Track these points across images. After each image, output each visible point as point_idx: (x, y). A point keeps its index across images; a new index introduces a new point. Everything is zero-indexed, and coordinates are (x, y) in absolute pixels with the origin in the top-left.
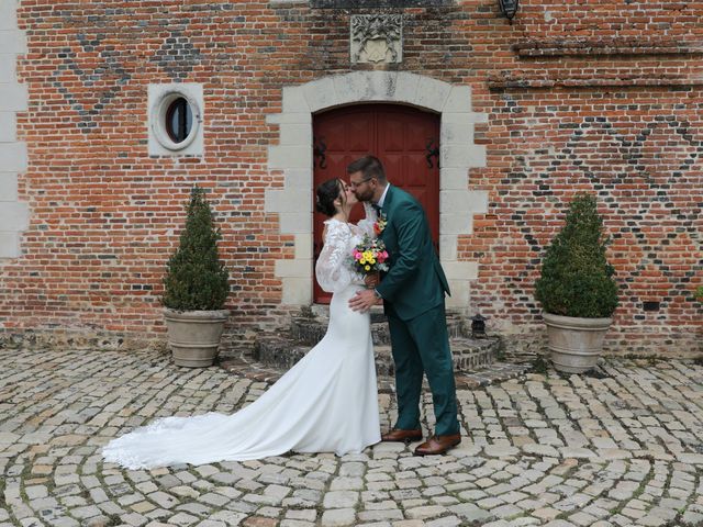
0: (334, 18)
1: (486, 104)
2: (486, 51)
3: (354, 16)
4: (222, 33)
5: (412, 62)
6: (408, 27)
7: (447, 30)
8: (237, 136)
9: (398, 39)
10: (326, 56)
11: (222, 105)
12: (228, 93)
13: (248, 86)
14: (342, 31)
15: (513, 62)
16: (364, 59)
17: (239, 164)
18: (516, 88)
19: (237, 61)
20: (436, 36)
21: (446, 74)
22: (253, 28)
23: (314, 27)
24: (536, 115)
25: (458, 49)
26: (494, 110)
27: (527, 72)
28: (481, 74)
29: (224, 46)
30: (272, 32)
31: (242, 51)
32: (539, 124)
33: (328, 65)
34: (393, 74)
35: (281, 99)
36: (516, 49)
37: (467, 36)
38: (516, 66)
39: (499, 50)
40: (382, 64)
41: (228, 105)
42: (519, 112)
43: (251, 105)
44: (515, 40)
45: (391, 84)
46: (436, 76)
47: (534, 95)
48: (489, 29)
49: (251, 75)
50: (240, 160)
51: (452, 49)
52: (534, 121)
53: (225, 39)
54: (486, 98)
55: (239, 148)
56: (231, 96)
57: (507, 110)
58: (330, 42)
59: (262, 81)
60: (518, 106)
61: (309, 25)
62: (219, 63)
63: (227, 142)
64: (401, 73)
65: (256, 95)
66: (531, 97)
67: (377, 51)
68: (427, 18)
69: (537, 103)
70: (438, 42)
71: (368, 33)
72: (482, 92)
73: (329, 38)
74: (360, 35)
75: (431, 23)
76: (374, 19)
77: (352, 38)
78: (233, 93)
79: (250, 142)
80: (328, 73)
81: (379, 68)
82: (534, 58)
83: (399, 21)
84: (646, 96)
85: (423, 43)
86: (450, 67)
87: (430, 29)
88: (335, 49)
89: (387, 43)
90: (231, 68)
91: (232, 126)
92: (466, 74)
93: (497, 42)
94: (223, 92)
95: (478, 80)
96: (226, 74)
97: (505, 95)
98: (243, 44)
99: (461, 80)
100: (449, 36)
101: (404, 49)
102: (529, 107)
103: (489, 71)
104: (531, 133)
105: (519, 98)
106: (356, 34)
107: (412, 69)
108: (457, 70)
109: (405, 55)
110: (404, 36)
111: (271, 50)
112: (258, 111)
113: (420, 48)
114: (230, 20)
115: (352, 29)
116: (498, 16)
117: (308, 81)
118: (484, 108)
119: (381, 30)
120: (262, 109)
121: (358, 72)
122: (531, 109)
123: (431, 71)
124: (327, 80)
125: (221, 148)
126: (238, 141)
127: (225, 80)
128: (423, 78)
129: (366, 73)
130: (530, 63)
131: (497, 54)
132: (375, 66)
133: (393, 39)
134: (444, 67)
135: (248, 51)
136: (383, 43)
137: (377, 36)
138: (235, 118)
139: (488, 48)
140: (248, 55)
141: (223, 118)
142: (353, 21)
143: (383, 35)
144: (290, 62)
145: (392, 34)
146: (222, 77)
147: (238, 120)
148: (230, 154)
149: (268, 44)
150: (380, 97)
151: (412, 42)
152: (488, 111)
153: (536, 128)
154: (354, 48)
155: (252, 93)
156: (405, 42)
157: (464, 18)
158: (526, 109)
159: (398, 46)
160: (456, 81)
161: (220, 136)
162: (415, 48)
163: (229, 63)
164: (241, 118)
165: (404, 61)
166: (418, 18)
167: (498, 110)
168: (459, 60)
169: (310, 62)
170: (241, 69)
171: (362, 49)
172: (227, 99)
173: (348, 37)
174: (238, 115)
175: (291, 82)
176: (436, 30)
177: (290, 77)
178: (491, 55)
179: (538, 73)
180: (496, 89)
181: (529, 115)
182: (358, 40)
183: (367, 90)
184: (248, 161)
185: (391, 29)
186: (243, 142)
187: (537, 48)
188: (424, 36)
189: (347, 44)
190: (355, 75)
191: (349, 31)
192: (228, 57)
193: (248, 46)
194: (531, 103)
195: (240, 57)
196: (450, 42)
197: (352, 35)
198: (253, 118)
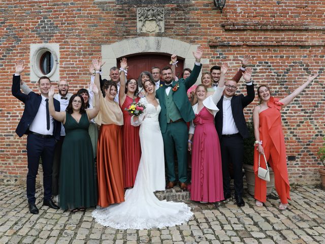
0: (129, 10)
1: (208, 54)
2: (208, 27)
3: (139, 8)
4: (69, 17)
5: (169, 32)
6: (168, 14)
7: (187, 16)
8: (77, 71)
9: (162, 20)
10: (124, 29)
11: (69, 55)
12: (72, 48)
13: (83, 45)
14: (133, 16)
15: (221, 33)
16: (144, 30)
17: (78, 86)
18: (224, 46)
19: (77, 31)
20: (182, 19)
21: (187, 38)
22: (86, 14)
23: (118, 14)
24: (234, 60)
25: (193, 26)
26: (212, 57)
27: (229, 38)
28: (205, 38)
29: (71, 24)
30: (96, 17)
31: (80, 26)
32: (235, 65)
33: (125, 34)
34: (159, 38)
35: (100, 51)
36: (223, 26)
37: (198, 19)
38: (223, 35)
39: (214, 26)
40: (154, 33)
41: (73, 55)
42: (225, 59)
43: (84, 55)
44: (222, 22)
45: (158, 43)
46: (182, 39)
47: (232, 50)
48: (209, 15)
49: (84, 39)
50: (79, 84)
51: (190, 26)
52: (233, 63)
53: (71, 20)
54: (208, 51)
55: (78, 77)
56: (74, 50)
57: (219, 57)
58: (126, 22)
59: (91, 42)
60: (224, 56)
61: (115, 13)
62: (68, 33)
63: (72, 74)
64: (164, 38)
65: (87, 49)
67: (151, 26)
68: (177, 10)
69: (234, 54)
70: (183, 22)
71: (146, 17)
72: (206, 48)
73: (126, 20)
74: (142, 18)
75: (179, 12)
76: (150, 10)
77: (138, 19)
78: (75, 48)
79: (84, 74)
80: (126, 38)
81: (152, 35)
82: (232, 30)
83: (162, 11)
84: (288, 51)
85: (175, 22)
86: (189, 35)
87: (178, 15)
88: (129, 25)
89: (157, 22)
90: (74, 35)
91: (74, 65)
92: (197, 39)
93: (213, 22)
94: (69, 48)
95: (205, 42)
96: (71, 38)
97: (218, 49)
98: (80, 23)
99: (195, 42)
100: (189, 19)
101: (165, 25)
102: (230, 56)
103: (209, 37)
104: (231, 70)
105: (224, 51)
106: (140, 18)
107: (170, 36)
108: (193, 37)
109: (166, 29)
110: (165, 19)
111: (95, 26)
112: (88, 58)
113: (174, 25)
114: (74, 10)
115: (138, 15)
116: (213, 9)
117: (114, 42)
118: (207, 56)
119: (153, 15)
120: (90, 56)
121: (141, 37)
122: (231, 57)
123: (179, 37)
124: (125, 41)
125: (69, 77)
126: (78, 74)
127: (71, 42)
128: (175, 40)
129: (145, 38)
130: (229, 33)
131: (213, 29)
132: (150, 34)
133: (160, 20)
134: (186, 35)
135: (83, 26)
136: (155, 22)
137: (151, 18)
138: (76, 62)
139: (208, 25)
140: (83, 28)
141: (70, 61)
142: (139, 11)
143: (154, 18)
144: (105, 32)
145: (159, 17)
146: (69, 40)
147: (78, 62)
148: (73, 81)
149: (93, 23)
150: (153, 50)
151: (169, 22)
152: (209, 58)
153: (234, 67)
154: (139, 24)
155: (85, 48)
156: (166, 22)
157: (196, 10)
158: (228, 57)
159: (162, 24)
160: (192, 42)
161: (68, 71)
162: (171, 25)
163: (73, 33)
164: (80, 61)
165: (165, 32)
166: (172, 9)
167: (214, 57)
168: (193, 32)
169: (116, 32)
170: (80, 36)
171: (143, 25)
172: (72, 51)
173: (136, 19)
174: (77, 60)
175: (108, 42)
176: (182, 16)
177: (105, 40)
178: (210, 29)
179: (234, 38)
180: (213, 47)
181: (230, 60)
182: (141, 20)
183: (146, 47)
184: (83, 84)
185: (159, 15)
186: (80, 74)
187: (234, 26)
188: (175, 19)
189: (136, 23)
190: (140, 39)
191: (136, 16)
192: (73, 30)
193: (83, 24)
194: (231, 54)
195: (79, 29)
196: (189, 22)
197: (138, 18)
198: (85, 61)
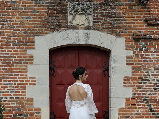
0: (60, 3)
1: (132, 46)
2: (132, 21)
3: (70, 3)
4: (4, 9)
5: (98, 25)
6: (96, 9)
7: (114, 11)
8: (12, 60)
9: (91, 14)
10: (56, 22)
11: (4, 45)
12: (7, 39)
13: (17, 36)
14: (64, 10)
15: (144, 27)
16: (74, 23)
17: (13, 74)
18: (146, 39)
19: (12, 23)
20: (109, 13)
21: (113, 32)
22: (20, 7)
23: (50, 7)
24: (155, 52)
25: (119, 20)
26: (135, 49)
27: (151, 32)
28: (129, 32)
29: (5, 15)
30: (30, 10)
31: (14, 18)
32: (156, 56)
33: (57, 26)
34: (88, 31)
35: (34, 42)
36: (146, 21)
37: (123, 14)
38: (146, 29)
39: (138, 21)
40: (83, 26)
41: (8, 45)
42: (147, 51)
43: (19, 45)
44: (146, 17)
45: (87, 36)
46: (109, 32)
47: (154, 42)
48: (134, 10)
49: (19, 30)
50: (14, 72)
51: (116, 20)
52: (154, 55)
53: (5, 12)
54: (132, 44)
55: (13, 66)
56: (9, 40)
57: (141, 49)
58: (58, 15)
59: (25, 33)
60: (146, 48)
61: (47, 6)
62: (3, 24)
63: (8, 63)
64: (92, 31)
65: (22, 40)
66: (152, 44)
67: (80, 20)
68: (104, 4)
69: (155, 47)
70: (110, 17)
71: (77, 11)
72: (130, 41)
73: (57, 13)
74: (73, 12)
75: (106, 7)
76: (80, 4)
77: (69, 13)
78: (10, 39)
79: (19, 63)
80: (57, 30)
81: (82, 28)
82: (154, 25)
83: (91, 5)
85: (102, 16)
86: (115, 28)
87: (106, 10)
88: (60, 18)
89: (86, 16)
90: (9, 26)
91: (10, 55)
92: (122, 32)
93: (137, 17)
94: (5, 38)
95: (128, 35)
96: (7, 29)
97: (141, 42)
98: (15, 15)
99: (120, 35)
100: (115, 13)
101: (94, 19)
102: (151, 48)
103: (133, 31)
104: (152, 61)
105: (147, 44)
106: (70, 11)
107: (98, 29)
108: (118, 30)
109: (94, 22)
110: (94, 13)
111: (29, 18)
112: (23, 48)
113: (102, 19)
114: (9, 2)
115: (68, 9)
116: (138, 5)
117: (47, 34)
118: (131, 48)
119: (83, 10)
120: (25, 47)
121: (72, 30)
122: (153, 49)
123: (106, 30)
124: (56, 33)
125: (5, 66)
126: (13, 62)
127: (6, 32)
128: (103, 33)
129: (75, 30)
130: (152, 27)
131: (137, 23)
132: (80, 27)
133: (89, 14)
134: (112, 28)
135: (17, 18)
136: (84, 16)
137: (81, 12)
138: (11, 51)
139: (133, 20)
140: (17, 20)
141: (5, 51)
142: (69, 5)
143: (84, 12)
144: (38, 24)
145: (88, 12)
146: (4, 31)
147: (13, 52)
148: (9, 69)
149: (27, 15)
150: (82, 42)
151: (97, 16)
152: (133, 50)
153: (154, 58)
154: (70, 18)
155: (20, 39)
156: (94, 16)
157: (122, 5)
158: (150, 49)
159: (91, 18)
160: (118, 35)
161: (4, 60)
162: (99, 19)
163: (8, 24)
164: (14, 51)
165: (93, 25)
166: (100, 4)
167: (137, 49)
168: (119, 25)
169: (48, 25)
170: (14, 27)
171: (74, 19)
172: (7, 42)
173: (67, 13)
174: (12, 50)
175: (41, 34)
176: (109, 10)
177: (38, 31)
178: (134, 23)
179: (156, 32)
180: (137, 39)
181: (152, 52)
182: (72, 14)
183: (76, 39)
184: (18, 72)
185: (88, 9)
186: (16, 63)
187: (156, 20)
188: (103, 13)
189: (66, 16)
190: (70, 31)
191: (67, 10)
192: (7, 21)
193: (17, 16)
194: (153, 47)
195: (13, 21)
196: (115, 17)
197: (69, 11)
198: (20, 51)
